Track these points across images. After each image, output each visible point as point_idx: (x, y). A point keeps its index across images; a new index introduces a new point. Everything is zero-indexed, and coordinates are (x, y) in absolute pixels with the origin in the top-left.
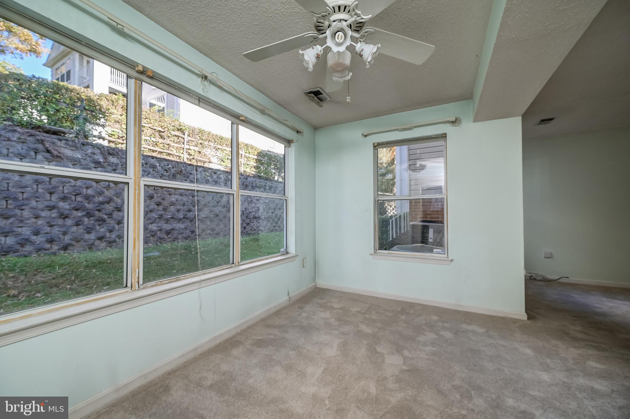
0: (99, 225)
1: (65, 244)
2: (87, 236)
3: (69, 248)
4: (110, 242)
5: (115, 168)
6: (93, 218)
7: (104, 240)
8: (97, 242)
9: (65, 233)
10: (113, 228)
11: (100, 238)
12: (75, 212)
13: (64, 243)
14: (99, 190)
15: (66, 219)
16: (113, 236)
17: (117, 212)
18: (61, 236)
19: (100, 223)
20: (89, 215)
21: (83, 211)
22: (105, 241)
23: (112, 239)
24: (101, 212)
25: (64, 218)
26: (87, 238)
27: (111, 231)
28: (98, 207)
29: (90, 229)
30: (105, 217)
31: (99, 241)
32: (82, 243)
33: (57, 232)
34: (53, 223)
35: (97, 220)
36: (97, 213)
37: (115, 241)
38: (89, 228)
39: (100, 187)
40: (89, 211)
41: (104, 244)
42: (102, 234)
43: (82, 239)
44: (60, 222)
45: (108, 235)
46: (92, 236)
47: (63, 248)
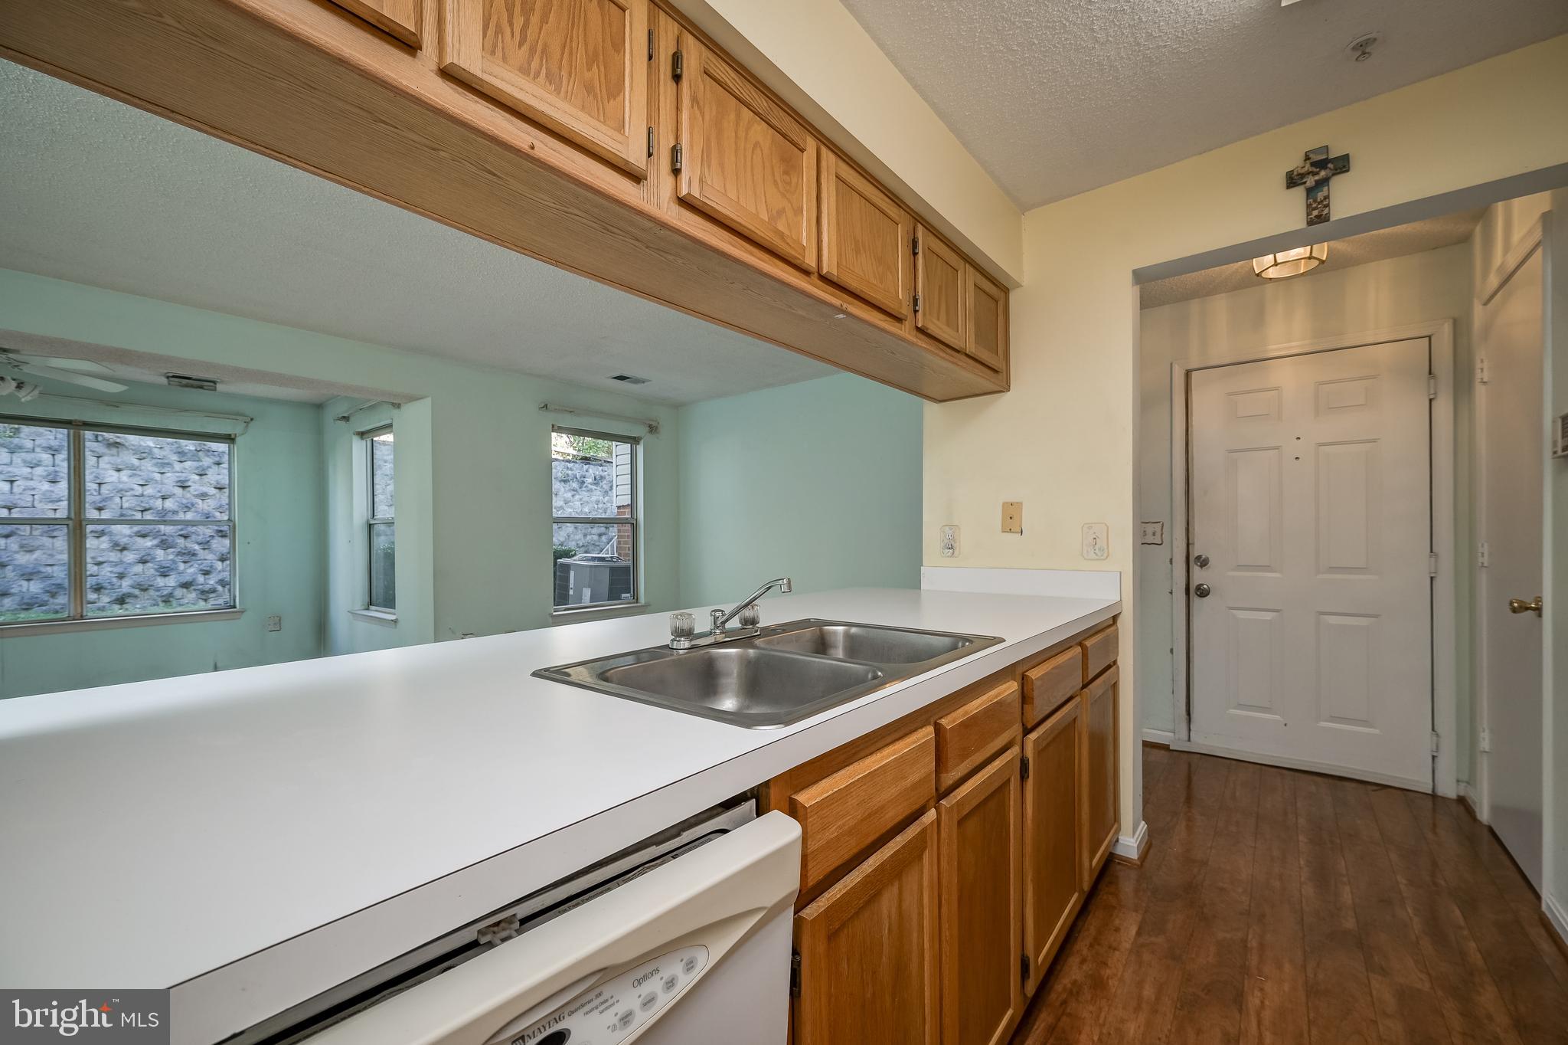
0: (185, 562)
1: (120, 594)
2: (160, 582)
3: (127, 601)
4: (203, 592)
5: (217, 459)
6: (172, 550)
7: (193, 588)
8: (179, 592)
9: (121, 576)
10: (211, 567)
11: (186, 585)
12: (140, 540)
13: (119, 592)
14: (185, 501)
15: (125, 552)
16: (212, 582)
17: (220, 539)
18: (115, 580)
19: (186, 558)
20: (165, 544)
21: (154, 538)
22: (195, 590)
23: (207, 588)
24: (188, 540)
25: (121, 551)
26: (162, 584)
27: (206, 573)
28: (182, 530)
29: (166, 570)
30: (197, 547)
31: (185, 590)
32: (152, 592)
33: (108, 574)
34: (101, 559)
35: (179, 554)
36: (181, 541)
37: (214, 591)
38: (164, 567)
39: (188, 495)
40: (164, 537)
41: (193, 595)
42: (188, 578)
43: (151, 586)
44: (114, 556)
45: (201, 579)
46: (171, 581)
47: (117, 600)
